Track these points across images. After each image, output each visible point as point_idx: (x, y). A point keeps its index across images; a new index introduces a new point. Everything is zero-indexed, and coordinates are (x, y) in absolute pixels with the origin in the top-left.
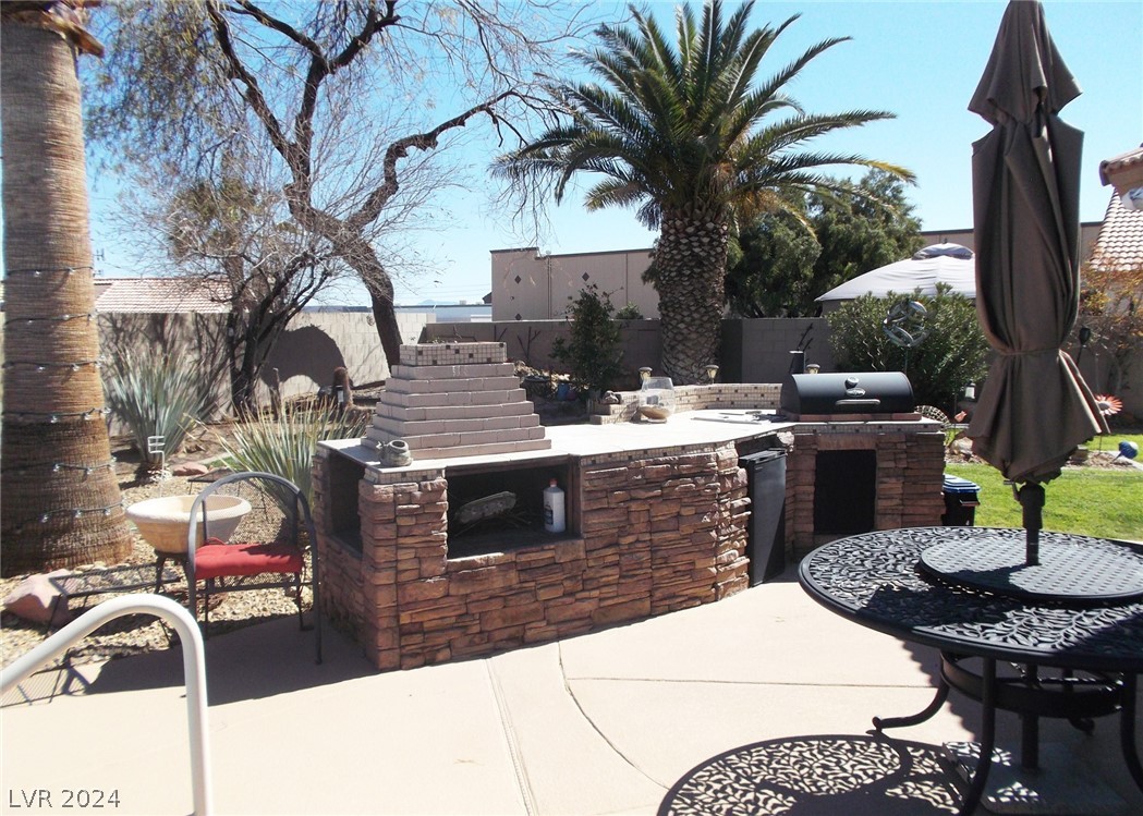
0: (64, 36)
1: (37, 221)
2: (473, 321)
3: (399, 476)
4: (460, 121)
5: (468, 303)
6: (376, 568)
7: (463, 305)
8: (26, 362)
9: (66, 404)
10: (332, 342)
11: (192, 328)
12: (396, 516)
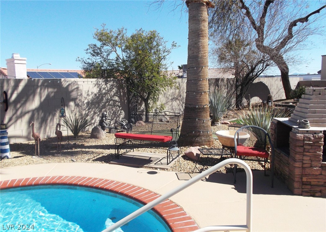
0: (205, 4)
1: (196, 54)
2: (313, 80)
3: (306, 132)
4: (318, 11)
5: (310, 74)
6: (295, 161)
7: (308, 75)
8: (191, 91)
9: (200, 103)
10: (267, 87)
11: (226, 82)
12: (304, 145)
